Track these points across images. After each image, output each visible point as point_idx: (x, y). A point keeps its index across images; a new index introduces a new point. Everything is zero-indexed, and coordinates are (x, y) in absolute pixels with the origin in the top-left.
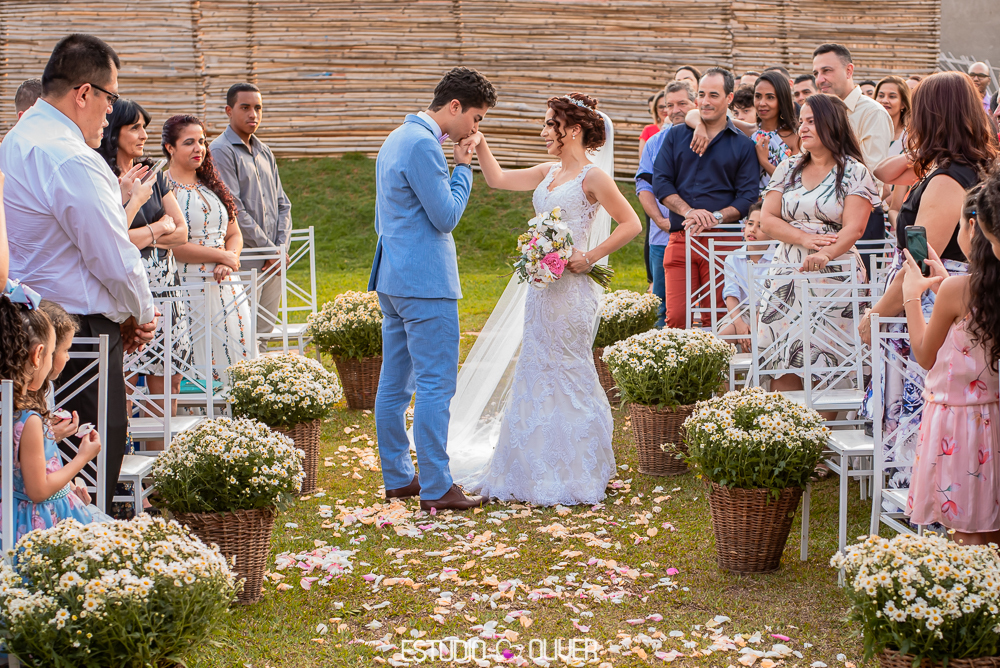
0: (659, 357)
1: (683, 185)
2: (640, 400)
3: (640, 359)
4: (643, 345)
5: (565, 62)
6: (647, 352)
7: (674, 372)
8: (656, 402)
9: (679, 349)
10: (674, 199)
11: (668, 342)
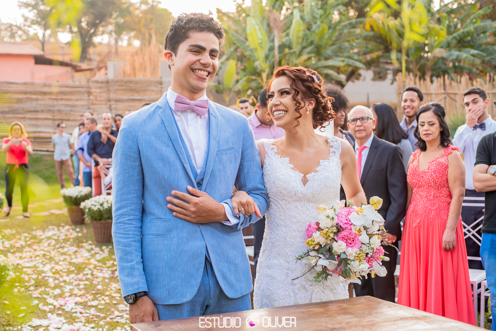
0: (101, 205)
1: (98, 150)
2: (96, 220)
3: (95, 206)
4: (96, 202)
5: (30, 112)
6: (97, 204)
7: (107, 209)
8: (100, 220)
9: (107, 202)
10: (95, 156)
11: (104, 200)
